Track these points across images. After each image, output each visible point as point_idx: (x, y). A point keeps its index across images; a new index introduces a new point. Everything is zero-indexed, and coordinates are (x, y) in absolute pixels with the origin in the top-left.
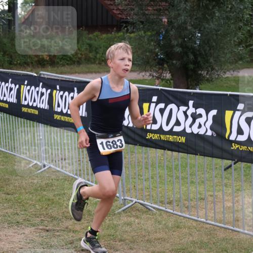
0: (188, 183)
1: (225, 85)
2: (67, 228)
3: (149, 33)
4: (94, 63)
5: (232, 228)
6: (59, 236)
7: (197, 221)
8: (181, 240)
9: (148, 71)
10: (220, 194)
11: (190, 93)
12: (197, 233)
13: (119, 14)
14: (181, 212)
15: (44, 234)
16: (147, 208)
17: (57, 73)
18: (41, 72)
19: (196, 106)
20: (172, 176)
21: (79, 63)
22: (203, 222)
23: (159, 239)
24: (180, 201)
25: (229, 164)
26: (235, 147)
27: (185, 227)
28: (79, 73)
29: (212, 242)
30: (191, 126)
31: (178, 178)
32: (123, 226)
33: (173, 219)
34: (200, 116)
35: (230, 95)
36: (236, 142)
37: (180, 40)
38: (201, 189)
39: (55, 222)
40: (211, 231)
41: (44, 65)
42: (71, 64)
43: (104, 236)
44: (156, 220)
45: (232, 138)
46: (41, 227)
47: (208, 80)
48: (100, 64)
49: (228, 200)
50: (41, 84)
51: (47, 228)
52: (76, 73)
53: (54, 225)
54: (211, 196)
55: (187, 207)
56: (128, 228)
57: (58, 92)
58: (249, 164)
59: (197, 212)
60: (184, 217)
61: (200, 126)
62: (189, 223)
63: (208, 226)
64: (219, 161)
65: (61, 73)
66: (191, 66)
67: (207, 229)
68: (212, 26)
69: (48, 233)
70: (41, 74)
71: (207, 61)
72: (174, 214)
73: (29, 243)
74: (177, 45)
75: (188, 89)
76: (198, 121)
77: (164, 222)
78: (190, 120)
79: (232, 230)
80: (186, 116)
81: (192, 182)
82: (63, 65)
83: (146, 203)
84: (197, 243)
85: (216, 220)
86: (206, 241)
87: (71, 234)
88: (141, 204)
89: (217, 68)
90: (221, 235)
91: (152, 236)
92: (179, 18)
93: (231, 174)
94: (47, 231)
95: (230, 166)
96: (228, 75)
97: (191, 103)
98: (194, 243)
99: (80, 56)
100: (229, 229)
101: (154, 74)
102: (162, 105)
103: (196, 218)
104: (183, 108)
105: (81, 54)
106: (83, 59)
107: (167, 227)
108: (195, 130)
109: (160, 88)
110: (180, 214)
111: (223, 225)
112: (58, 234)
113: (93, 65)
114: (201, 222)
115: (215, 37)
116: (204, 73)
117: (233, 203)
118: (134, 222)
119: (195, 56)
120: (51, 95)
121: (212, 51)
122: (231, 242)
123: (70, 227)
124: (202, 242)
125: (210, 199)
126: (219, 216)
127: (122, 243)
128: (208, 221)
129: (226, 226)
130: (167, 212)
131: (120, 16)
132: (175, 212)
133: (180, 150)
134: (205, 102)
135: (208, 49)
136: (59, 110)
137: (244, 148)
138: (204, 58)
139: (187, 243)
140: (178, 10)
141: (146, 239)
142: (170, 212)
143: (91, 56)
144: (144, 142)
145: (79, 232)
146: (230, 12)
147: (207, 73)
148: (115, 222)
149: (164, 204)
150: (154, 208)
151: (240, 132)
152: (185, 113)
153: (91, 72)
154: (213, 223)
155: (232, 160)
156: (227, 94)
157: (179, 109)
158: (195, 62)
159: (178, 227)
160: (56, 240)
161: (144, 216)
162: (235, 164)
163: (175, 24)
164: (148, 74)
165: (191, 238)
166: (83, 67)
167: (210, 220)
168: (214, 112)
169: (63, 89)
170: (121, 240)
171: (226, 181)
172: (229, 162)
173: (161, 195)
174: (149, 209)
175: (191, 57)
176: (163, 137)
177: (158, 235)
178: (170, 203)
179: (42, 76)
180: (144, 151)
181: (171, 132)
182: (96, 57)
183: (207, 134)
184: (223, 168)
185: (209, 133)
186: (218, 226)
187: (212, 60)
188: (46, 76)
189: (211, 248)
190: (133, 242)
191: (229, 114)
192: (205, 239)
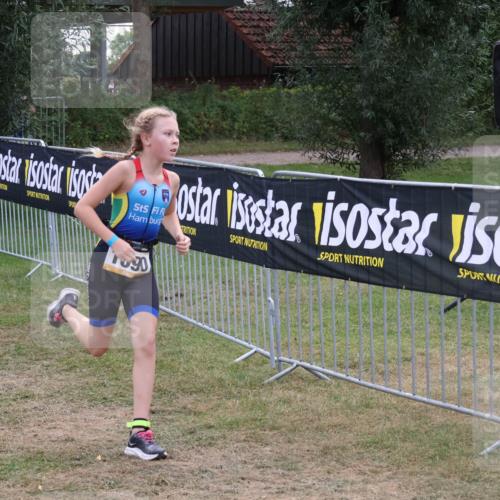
0: (383, 333)
1: (445, 172)
2: (185, 407)
5: (456, 407)
6: (172, 421)
7: (398, 395)
8: (372, 427)
9: (318, 150)
10: (436, 352)
11: (389, 185)
12: (399, 415)
14: (372, 381)
16: (316, 375)
19: (401, 208)
20: (358, 323)
21: (205, 137)
22: (409, 398)
23: (335, 426)
24: (370, 363)
25: (452, 302)
26: (463, 274)
27: (378, 407)
28: (205, 154)
29: (423, 431)
30: (391, 240)
31: (366, 325)
32: (276, 405)
33: (358, 393)
34: (408, 223)
35: (457, 189)
36: (466, 266)
38: (405, 342)
39: (165, 399)
40: (423, 413)
43: (247, 421)
44: (331, 395)
45: (461, 259)
47: (416, 164)
48: (239, 138)
49: (450, 362)
52: (200, 153)
53: (164, 404)
55: (382, 374)
56: (284, 408)
59: (399, 382)
60: (377, 390)
61: (406, 240)
62: (386, 400)
63: (416, 404)
64: (435, 297)
66: (390, 141)
67: (415, 408)
68: (426, 74)
69: (153, 417)
71: (416, 133)
72: (360, 385)
74: (367, 107)
75: (383, 178)
77: (343, 398)
78: (390, 229)
79: (455, 410)
80: (384, 224)
81: (390, 332)
83: (314, 367)
84: (399, 432)
85: (428, 395)
86: (414, 429)
87: (191, 418)
88: (307, 369)
89: (431, 144)
90: (439, 418)
91: (325, 421)
92: (370, 63)
93: (455, 317)
96: (450, 155)
97: (393, 202)
98: (392, 431)
99: (206, 126)
100: (451, 409)
101: (329, 154)
102: (344, 206)
103: (397, 392)
104: (378, 211)
105: (209, 123)
107: (349, 406)
108: (398, 246)
109: (339, 177)
111: (440, 403)
112: (170, 417)
114: (404, 397)
116: (410, 152)
117: (459, 367)
118: (295, 396)
119: (397, 125)
121: (425, 117)
122: (454, 430)
123: (189, 406)
124: (406, 430)
125: (420, 359)
126: (435, 388)
127: (275, 432)
128: (417, 397)
129: (447, 405)
130: (349, 381)
132: (362, 382)
133: (373, 279)
134: (414, 200)
135: (418, 113)
137: (478, 276)
138: (411, 128)
139: (382, 432)
140: (369, 49)
141: (315, 425)
142: (353, 382)
143: (225, 127)
144: (313, 267)
145: (205, 414)
146: (455, 50)
147: (416, 153)
148: (264, 399)
149: (345, 368)
150: (328, 375)
151: (477, 249)
152: (381, 218)
154: (425, 399)
155: (457, 295)
156: (451, 188)
157: (370, 213)
158: (397, 135)
159: (367, 406)
160: (166, 428)
161: (312, 388)
162: (462, 301)
164: (318, 155)
165: (388, 424)
167: (420, 394)
168: (432, 217)
170: (273, 428)
171: (446, 330)
172: (451, 299)
174: (320, 377)
175: (390, 125)
176: (348, 259)
177: (335, 420)
178: (353, 366)
180: (312, 282)
181: (361, 250)
183: (417, 253)
184: (443, 309)
185: (421, 251)
186: (432, 404)
187: (423, 131)
189: (420, 441)
190: (294, 430)
191: (457, 220)
192: (412, 425)
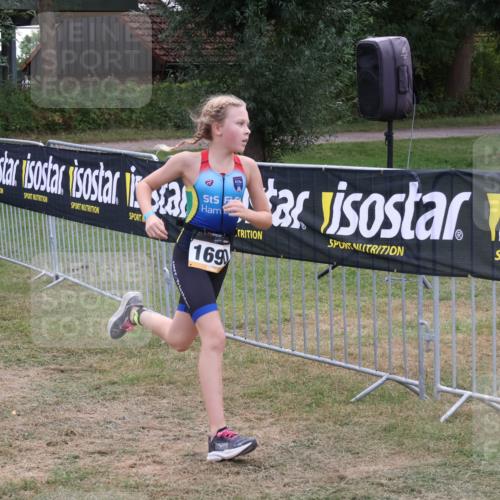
0: (265, 298)
1: (318, 156)
2: (91, 366)
3: (207, 83)
4: (129, 127)
5: (329, 360)
6: (79, 378)
7: (279, 352)
8: (257, 380)
10: (311, 313)
11: (268, 167)
12: (280, 369)
13: (164, 55)
14: (256, 340)
15: (57, 376)
17: (74, 142)
18: (51, 141)
19: (278, 187)
20: (243, 289)
21: (106, 126)
22: (289, 354)
24: (255, 324)
25: (325, 269)
26: (333, 244)
27: (262, 361)
28: (107, 142)
29: (301, 382)
31: (251, 290)
32: (172, 363)
33: (245, 350)
34: (285, 200)
35: (327, 170)
36: (335, 237)
37: (253, 92)
38: (285, 305)
39: (73, 359)
40: (301, 366)
41: (56, 130)
42: (95, 129)
43: (146, 377)
45: (331, 231)
46: (53, 367)
47: (293, 149)
48: (136, 127)
49: (324, 321)
50: (51, 158)
51: (62, 368)
52: (102, 141)
53: (72, 364)
54: (300, 315)
55: (265, 333)
56: (179, 365)
57: (76, 169)
58: (353, 269)
59: (280, 339)
60: (261, 347)
61: (283, 215)
62: (269, 356)
63: (295, 359)
64: (310, 265)
65: (81, 142)
66: (270, 129)
67: (294, 363)
68: (299, 70)
69: (62, 375)
70: (49, 144)
71: (292, 122)
72: (247, 343)
73: (35, 390)
75: (264, 161)
76: (280, 208)
77: (231, 355)
79: (329, 363)
81: (272, 296)
82: (83, 131)
84: (280, 384)
85: (305, 350)
86: (293, 381)
87: (97, 375)
89: (306, 132)
90: (315, 371)
92: (251, 60)
93: (328, 283)
94: (62, 371)
95: (327, 272)
96: (322, 141)
97: (271, 182)
98: (275, 383)
99: (107, 116)
100: (325, 363)
103: (278, 349)
105: (109, 114)
106: (112, 122)
107: (236, 363)
108: (276, 221)
110: (254, 342)
111: (317, 358)
112: (78, 375)
113: (126, 130)
114: (285, 353)
115: (303, 87)
116: (287, 138)
117: (331, 325)
118: (189, 355)
119: (275, 114)
120: (66, 175)
121: (299, 107)
122: (329, 381)
123: (95, 365)
124: (286, 382)
125: (298, 319)
126: (311, 344)
127: (171, 386)
128: (296, 352)
129: (321, 359)
130: (236, 340)
131: (165, 58)
132: (247, 340)
133: (255, 250)
134: (290, 180)
135: (293, 104)
136: (78, 195)
137: (346, 245)
138: (287, 117)
139: (266, 384)
140: (249, 48)
142: (240, 341)
143: (124, 117)
145: (109, 372)
146: (324, 49)
147: (292, 139)
148: (161, 357)
149: (232, 328)
151: (344, 222)
153: (125, 140)
154: (302, 354)
155: (329, 263)
156: (321, 169)
158: (276, 123)
159: (252, 362)
160: (74, 385)
162: (333, 268)
163: (246, 68)
165: (271, 377)
166: (112, 133)
167: (298, 350)
168: (305, 195)
169: (83, 165)
170: (169, 383)
171: (320, 294)
172: (324, 267)
173: (227, 316)
175: (269, 115)
178: (240, 327)
179: (52, 146)
182: (131, 117)
183: (293, 227)
184: (317, 276)
185: (297, 225)
186: (309, 359)
187: (298, 120)
188: (57, 147)
189: (299, 391)
190: (188, 384)
191: (327, 197)
192: (292, 378)
